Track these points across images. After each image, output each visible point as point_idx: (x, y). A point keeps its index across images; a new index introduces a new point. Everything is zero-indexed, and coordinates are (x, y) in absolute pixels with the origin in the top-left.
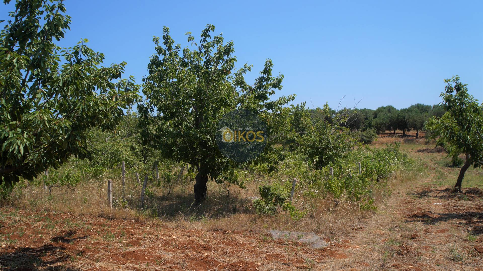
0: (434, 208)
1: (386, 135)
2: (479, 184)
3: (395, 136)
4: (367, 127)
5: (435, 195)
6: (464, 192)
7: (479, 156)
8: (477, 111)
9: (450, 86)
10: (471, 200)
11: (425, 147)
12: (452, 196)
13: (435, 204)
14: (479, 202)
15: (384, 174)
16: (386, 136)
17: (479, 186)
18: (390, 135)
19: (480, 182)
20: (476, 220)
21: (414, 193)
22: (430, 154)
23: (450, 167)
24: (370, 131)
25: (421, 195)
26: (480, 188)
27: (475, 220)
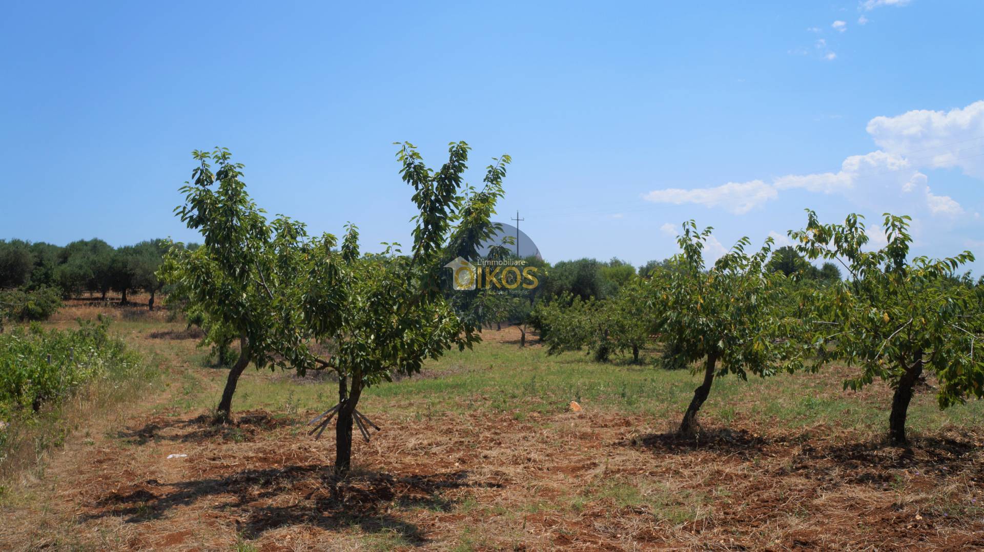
0: (164, 469)
1: (85, 302)
2: (267, 401)
3: (103, 303)
4: (40, 282)
5: (174, 433)
6: (235, 421)
7: (265, 340)
8: (261, 235)
9: (206, 169)
10: (249, 441)
11: (165, 327)
12: (210, 432)
13: (170, 456)
14: (264, 442)
15: (54, 391)
16: (85, 305)
17: (267, 405)
18: (93, 302)
19: (269, 397)
20: (258, 490)
21: (126, 431)
22: (175, 343)
23: (213, 367)
24: (45, 293)
25: (140, 436)
26: (268, 410)
27: (256, 490)
